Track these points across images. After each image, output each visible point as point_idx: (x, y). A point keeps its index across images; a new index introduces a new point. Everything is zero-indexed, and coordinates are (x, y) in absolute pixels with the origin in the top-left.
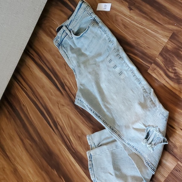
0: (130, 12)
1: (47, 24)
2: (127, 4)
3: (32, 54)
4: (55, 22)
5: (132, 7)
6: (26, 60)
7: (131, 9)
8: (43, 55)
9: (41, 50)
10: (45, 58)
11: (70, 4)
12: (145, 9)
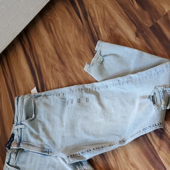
0: (135, 39)
1: (49, 17)
2: (135, 28)
3: (24, 41)
4: (57, 17)
5: (139, 34)
6: (17, 46)
7: (137, 35)
8: (35, 48)
9: (34, 42)
10: (36, 51)
11: (78, 5)
12: (152, 41)
